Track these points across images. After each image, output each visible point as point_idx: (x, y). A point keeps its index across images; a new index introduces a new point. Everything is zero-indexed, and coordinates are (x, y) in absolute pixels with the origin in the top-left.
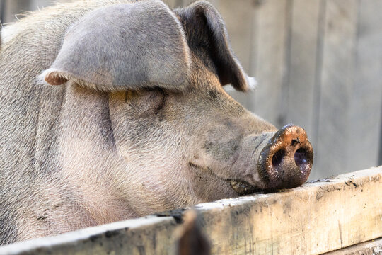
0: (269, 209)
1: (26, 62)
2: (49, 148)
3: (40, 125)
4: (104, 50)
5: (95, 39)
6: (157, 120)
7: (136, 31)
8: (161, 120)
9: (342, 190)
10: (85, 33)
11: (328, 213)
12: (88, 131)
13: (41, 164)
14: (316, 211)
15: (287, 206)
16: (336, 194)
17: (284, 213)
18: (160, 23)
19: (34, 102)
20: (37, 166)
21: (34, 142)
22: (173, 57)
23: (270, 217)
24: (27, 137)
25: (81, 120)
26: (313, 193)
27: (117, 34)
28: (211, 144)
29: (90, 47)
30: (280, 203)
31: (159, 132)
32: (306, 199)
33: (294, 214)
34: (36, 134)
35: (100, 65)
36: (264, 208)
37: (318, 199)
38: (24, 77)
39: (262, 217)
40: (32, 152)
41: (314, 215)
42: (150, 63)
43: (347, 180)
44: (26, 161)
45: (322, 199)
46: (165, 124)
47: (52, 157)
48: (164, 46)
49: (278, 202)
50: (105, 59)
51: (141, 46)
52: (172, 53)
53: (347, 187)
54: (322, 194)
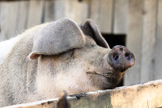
0: (117, 94)
1: (23, 49)
2: (32, 82)
3: (28, 73)
4: (50, 40)
5: (46, 37)
6: (72, 59)
7: (61, 30)
8: (74, 59)
9: (148, 88)
10: (41, 36)
11: (143, 96)
12: (46, 72)
13: (29, 88)
14: (137, 95)
15: (125, 93)
16: (146, 89)
17: (123, 96)
18: (68, 25)
19: (25, 64)
20: (27, 89)
21: (26, 79)
22: (77, 36)
23: (117, 97)
24: (23, 78)
25: (43, 68)
26: (136, 88)
27: (54, 33)
28: (93, 62)
29: (45, 40)
30: (122, 92)
31: (74, 63)
32: (133, 90)
33: (127, 96)
34: (26, 76)
35: (50, 46)
36: (114, 94)
37: (138, 91)
38: (22, 54)
39: (114, 97)
40: (25, 84)
41: (136, 97)
42: (69, 40)
43: (151, 83)
44: (23, 87)
45: (140, 91)
46: (75, 60)
47: (33, 85)
48: (72, 33)
49: (121, 91)
50: (51, 43)
51: (64, 35)
52: (76, 35)
53: (150, 86)
54: (140, 89)
